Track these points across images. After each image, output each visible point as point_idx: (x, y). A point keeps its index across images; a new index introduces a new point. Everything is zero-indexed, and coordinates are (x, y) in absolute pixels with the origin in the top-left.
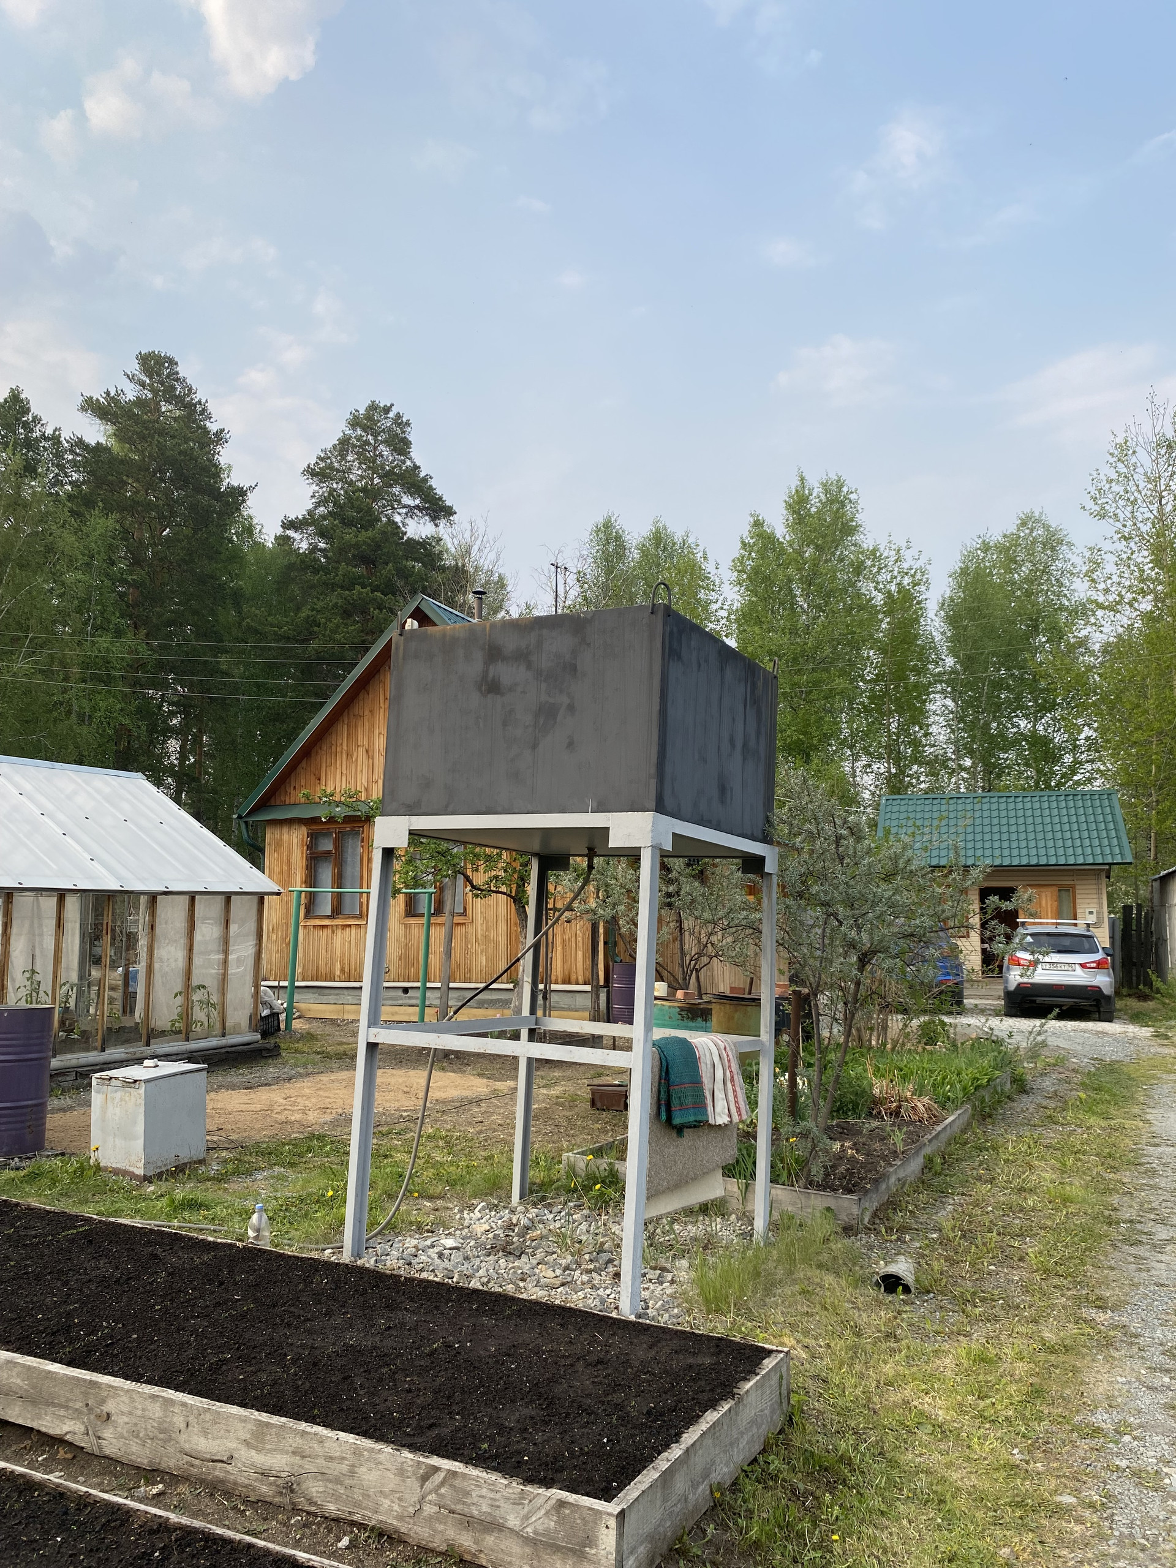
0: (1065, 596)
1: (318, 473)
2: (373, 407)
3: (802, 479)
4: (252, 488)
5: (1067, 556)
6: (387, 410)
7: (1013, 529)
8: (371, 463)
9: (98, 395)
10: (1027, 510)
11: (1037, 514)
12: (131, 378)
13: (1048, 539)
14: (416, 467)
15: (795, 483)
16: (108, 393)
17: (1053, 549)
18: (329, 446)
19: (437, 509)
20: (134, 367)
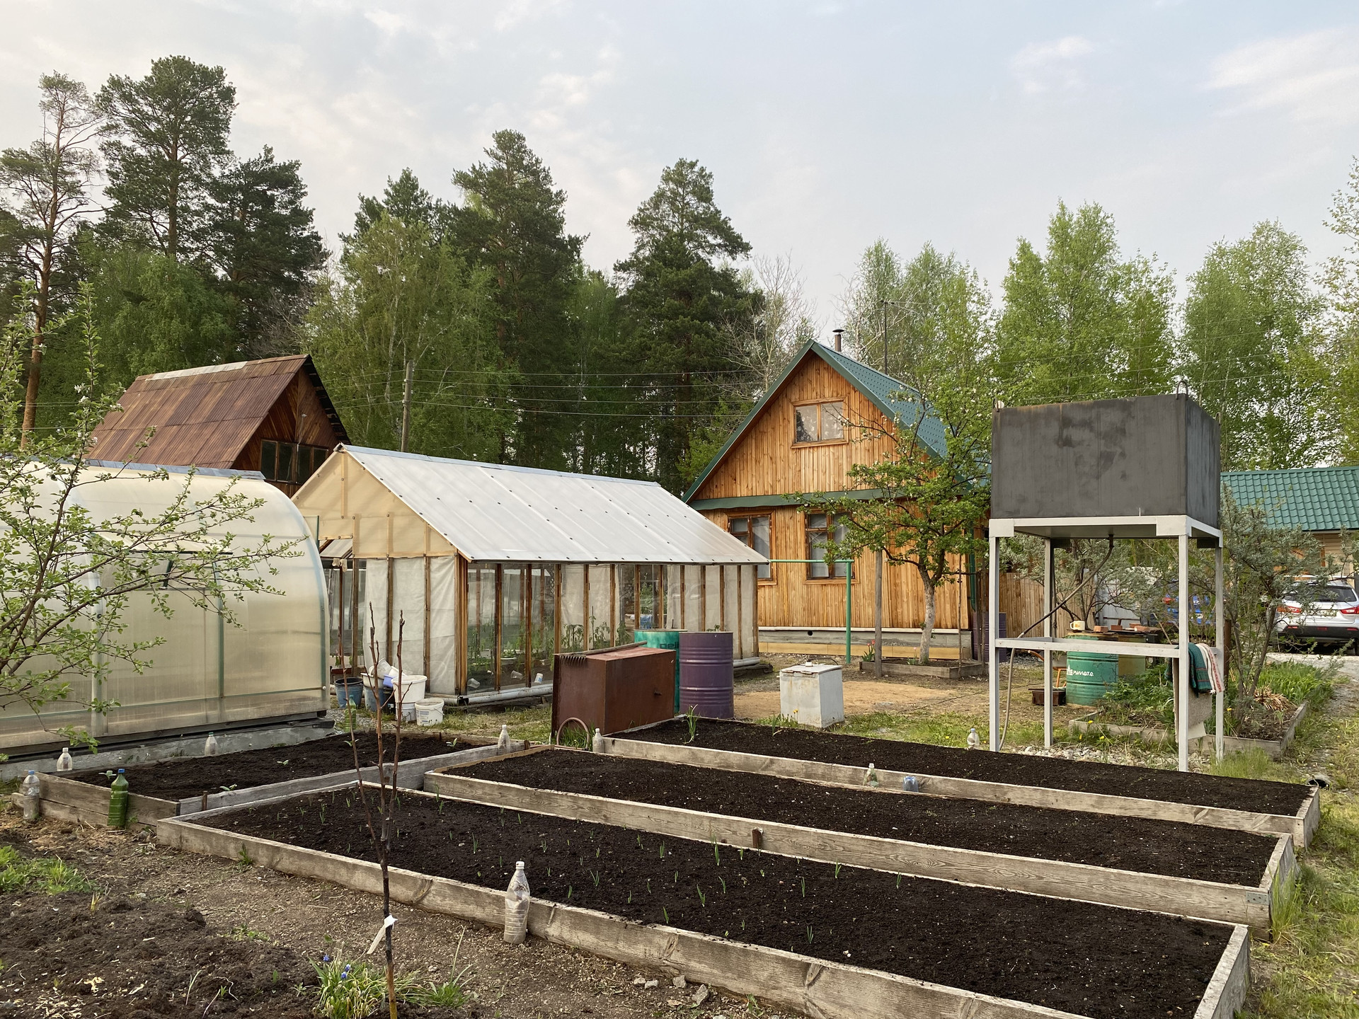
0: (1299, 294)
1: (641, 222)
2: (681, 164)
3: (1063, 208)
4: (585, 238)
5: (1300, 260)
6: (692, 165)
7: (1249, 238)
8: (682, 211)
9: (467, 169)
10: (1263, 220)
11: (1272, 224)
12: (491, 154)
13: (1283, 245)
14: (718, 212)
15: (1056, 211)
16: (474, 168)
17: (1287, 253)
18: (647, 199)
19: (735, 245)
20: (492, 144)
